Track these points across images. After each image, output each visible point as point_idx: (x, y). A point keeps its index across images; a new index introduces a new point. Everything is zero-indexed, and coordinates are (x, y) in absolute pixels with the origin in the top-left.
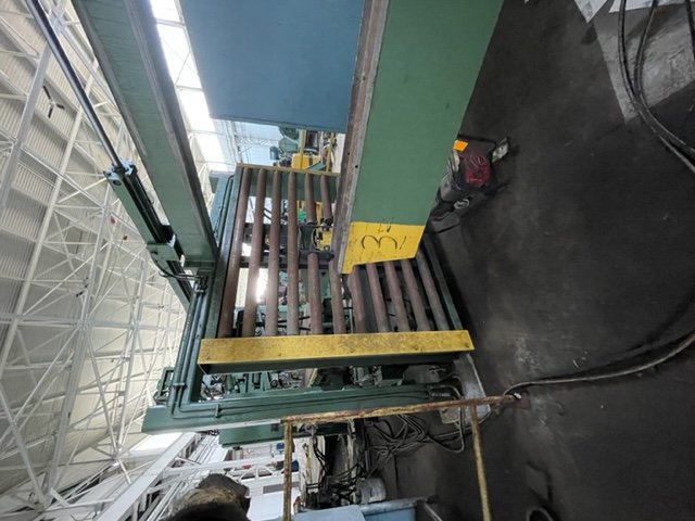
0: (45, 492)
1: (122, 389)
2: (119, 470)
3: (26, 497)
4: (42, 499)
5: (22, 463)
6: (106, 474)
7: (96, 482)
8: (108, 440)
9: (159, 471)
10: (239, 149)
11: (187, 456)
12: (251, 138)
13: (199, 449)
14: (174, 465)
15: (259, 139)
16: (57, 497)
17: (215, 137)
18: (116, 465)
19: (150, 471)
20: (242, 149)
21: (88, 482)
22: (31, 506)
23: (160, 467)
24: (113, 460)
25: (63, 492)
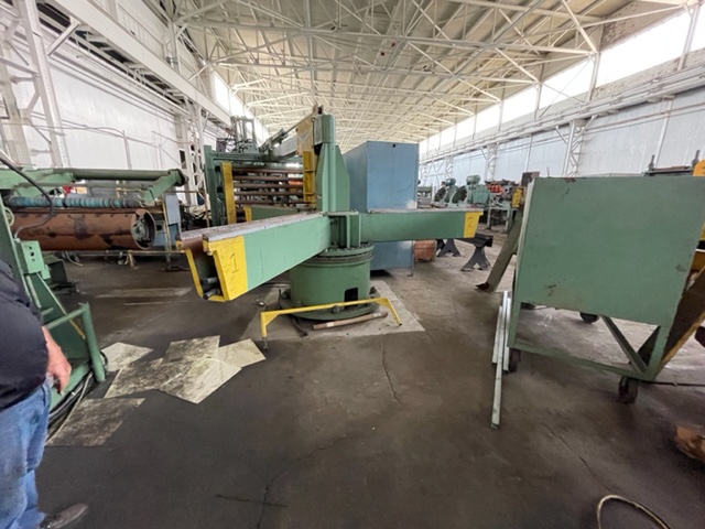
0: (185, 21)
1: (260, 62)
2: (200, 66)
3: (183, 6)
4: (181, 19)
5: (205, 5)
6: (197, 57)
7: (191, 51)
8: (222, 54)
9: (199, 102)
10: (485, 147)
11: (210, 119)
12: (495, 159)
13: (215, 127)
14: (203, 111)
15: (494, 166)
16: (183, 29)
17: (497, 123)
18: (204, 63)
19: (199, 94)
20: (485, 151)
21: (192, 46)
22: (177, 11)
23: (202, 102)
24: (207, 59)
25: (186, 31)
